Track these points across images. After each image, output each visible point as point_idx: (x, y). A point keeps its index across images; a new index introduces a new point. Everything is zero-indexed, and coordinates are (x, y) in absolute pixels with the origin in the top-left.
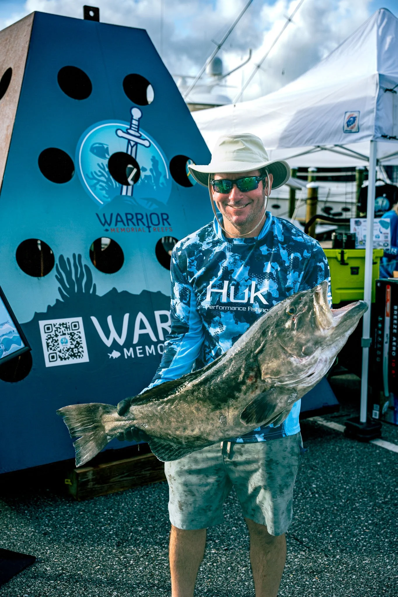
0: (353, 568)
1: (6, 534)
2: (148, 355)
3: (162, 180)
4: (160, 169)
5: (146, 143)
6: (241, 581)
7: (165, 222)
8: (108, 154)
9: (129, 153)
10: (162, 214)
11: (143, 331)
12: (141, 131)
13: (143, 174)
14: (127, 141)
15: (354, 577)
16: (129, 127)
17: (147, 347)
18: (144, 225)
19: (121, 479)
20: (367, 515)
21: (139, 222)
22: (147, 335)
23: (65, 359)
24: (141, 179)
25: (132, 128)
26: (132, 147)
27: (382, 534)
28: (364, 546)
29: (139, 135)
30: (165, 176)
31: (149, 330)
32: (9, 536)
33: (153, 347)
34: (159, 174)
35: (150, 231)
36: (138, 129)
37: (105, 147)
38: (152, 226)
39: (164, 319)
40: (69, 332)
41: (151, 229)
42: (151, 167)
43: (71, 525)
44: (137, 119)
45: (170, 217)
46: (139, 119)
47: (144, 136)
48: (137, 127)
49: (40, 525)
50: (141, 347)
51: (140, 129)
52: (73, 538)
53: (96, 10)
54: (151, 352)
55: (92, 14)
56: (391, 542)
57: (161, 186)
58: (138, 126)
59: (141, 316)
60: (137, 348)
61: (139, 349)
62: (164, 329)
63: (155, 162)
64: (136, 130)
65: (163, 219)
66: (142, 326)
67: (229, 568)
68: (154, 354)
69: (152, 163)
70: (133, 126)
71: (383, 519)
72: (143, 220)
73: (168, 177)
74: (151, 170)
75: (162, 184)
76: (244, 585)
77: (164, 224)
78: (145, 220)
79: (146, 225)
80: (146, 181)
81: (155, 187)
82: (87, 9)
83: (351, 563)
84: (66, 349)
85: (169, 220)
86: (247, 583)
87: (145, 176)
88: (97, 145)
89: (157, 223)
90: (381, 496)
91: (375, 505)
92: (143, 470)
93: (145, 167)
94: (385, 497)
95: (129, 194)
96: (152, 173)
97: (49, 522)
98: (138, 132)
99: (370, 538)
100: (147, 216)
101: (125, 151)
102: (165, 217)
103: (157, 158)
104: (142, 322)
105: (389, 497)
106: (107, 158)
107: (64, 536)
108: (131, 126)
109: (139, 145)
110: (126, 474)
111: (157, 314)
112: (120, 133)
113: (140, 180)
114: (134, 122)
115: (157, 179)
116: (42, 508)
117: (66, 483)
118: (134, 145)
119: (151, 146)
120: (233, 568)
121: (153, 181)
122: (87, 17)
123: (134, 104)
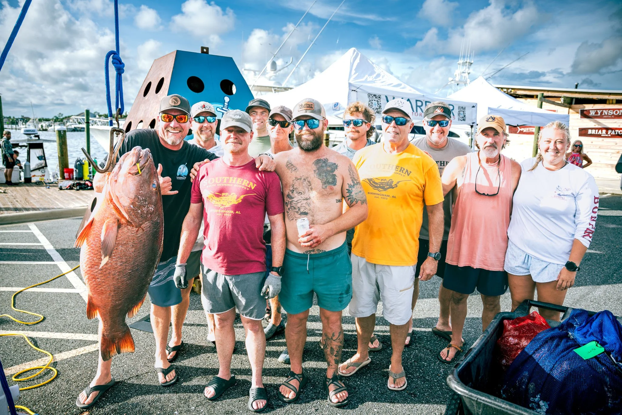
14: (222, 113)
46: (228, 102)
47: (231, 110)
48: (227, 106)
51: (229, 107)
53: (207, 49)
55: (205, 50)
64: (227, 108)
82: (202, 48)
101: (221, 118)
108: (224, 106)
112: (218, 109)
114: (226, 104)
122: (203, 52)
123: (226, 95)
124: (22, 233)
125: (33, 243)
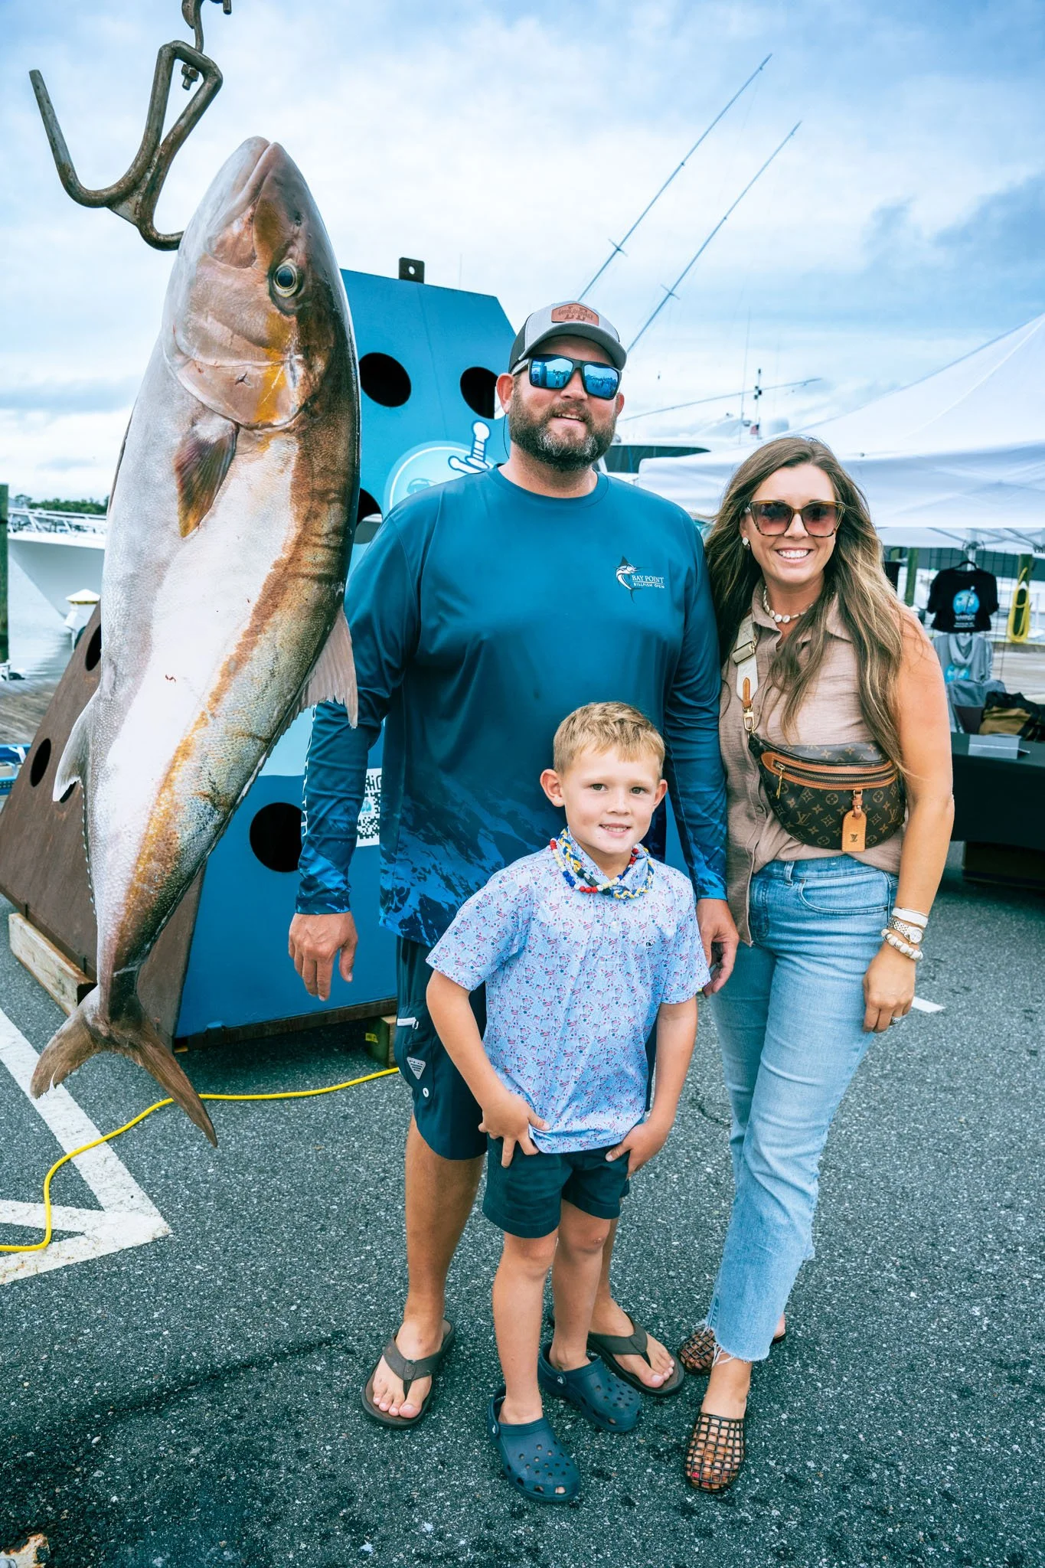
0: (847, 1174)
1: (282, 1115)
6: (674, 1193)
12: (488, 461)
15: (850, 1187)
16: (469, 454)
20: (858, 1096)
23: (367, 837)
25: (475, 456)
27: (885, 1124)
28: (858, 1142)
32: (288, 1119)
36: (484, 457)
37: (432, 484)
40: (373, 792)
43: (385, 1105)
44: (483, 441)
46: (486, 440)
49: (334, 1105)
51: (487, 457)
52: (392, 1125)
53: (419, 266)
55: (412, 270)
56: (900, 1136)
58: (484, 452)
64: (480, 459)
67: (652, 1175)
70: (475, 451)
71: (883, 1101)
76: (679, 1200)
82: (405, 263)
83: (843, 1167)
84: (368, 820)
86: (683, 1198)
88: (419, 482)
90: (876, 1067)
91: (868, 1080)
94: (883, 1068)
97: (347, 1098)
98: (483, 461)
99: (868, 1129)
105: (888, 1067)
107: (376, 1122)
108: (472, 453)
112: (454, 462)
114: (477, 445)
116: (332, 1078)
117: (367, 1039)
120: (657, 1176)
122: (404, 275)
123: (477, 416)
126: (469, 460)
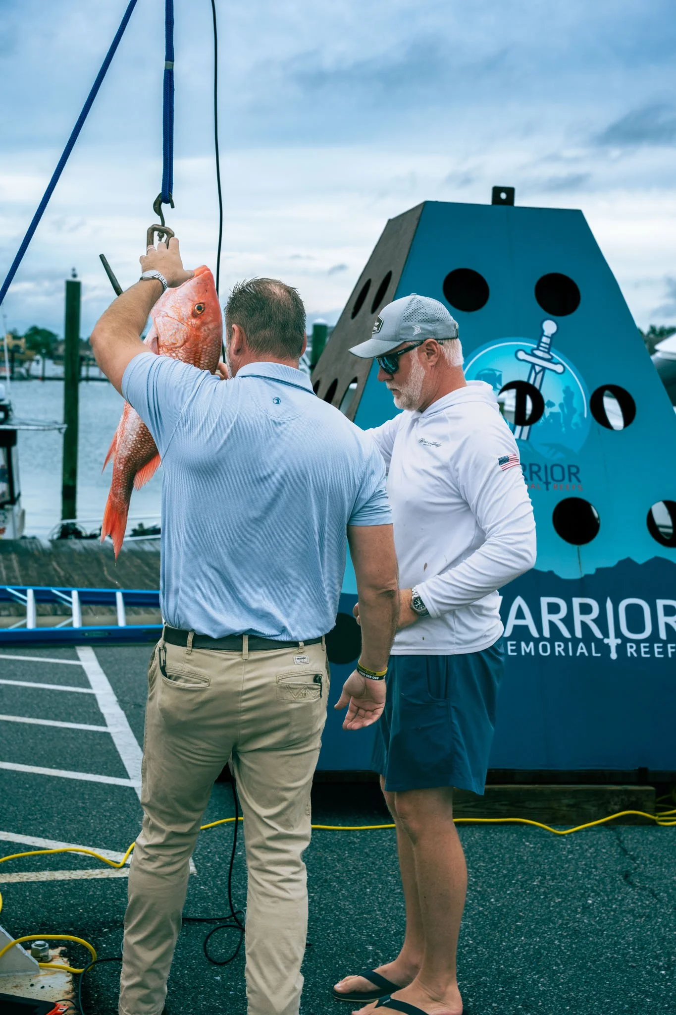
2: (523, 653)
3: (576, 419)
4: (575, 403)
5: (559, 368)
7: (573, 478)
8: (501, 384)
9: (531, 382)
10: (569, 467)
11: (520, 622)
12: (553, 352)
13: (547, 411)
14: (530, 365)
16: (535, 346)
17: (523, 644)
18: (540, 479)
19: (466, 809)
21: (534, 476)
22: (526, 628)
24: (545, 419)
25: (541, 348)
26: (536, 374)
29: (549, 357)
30: (582, 414)
31: (529, 621)
33: (532, 644)
34: (572, 411)
35: (547, 489)
36: (549, 349)
37: (498, 373)
38: (553, 483)
39: (554, 609)
41: (550, 486)
42: (562, 401)
44: (550, 336)
45: (580, 471)
46: (553, 335)
47: (557, 358)
48: (547, 346)
50: (514, 643)
51: (552, 349)
53: (510, 192)
54: (528, 651)
55: (503, 196)
57: (574, 428)
58: (550, 345)
59: (519, 601)
60: (509, 643)
61: (512, 645)
62: (551, 624)
63: (569, 394)
64: (546, 350)
65: (570, 473)
66: (520, 615)
68: (533, 653)
69: (563, 395)
70: (542, 344)
72: (539, 474)
73: (585, 416)
74: (561, 406)
75: (576, 424)
77: (570, 480)
78: (542, 474)
79: (544, 479)
80: (551, 421)
81: (564, 429)
82: (497, 191)
85: (578, 475)
87: (551, 413)
88: (486, 372)
89: (560, 477)
92: (497, 803)
93: (552, 400)
95: (524, 437)
96: (563, 410)
98: (548, 353)
100: (546, 467)
101: (525, 379)
102: (574, 470)
103: (572, 389)
104: (520, 609)
106: (498, 389)
108: (539, 346)
109: (547, 372)
110: (472, 804)
111: (544, 601)
112: (521, 355)
113: (542, 418)
114: (544, 339)
115: (568, 418)
118: (540, 372)
119: (566, 371)
121: (562, 421)
122: (496, 201)
123: (547, 315)
124: (57, 664)
125: (75, 686)
126: (537, 353)
